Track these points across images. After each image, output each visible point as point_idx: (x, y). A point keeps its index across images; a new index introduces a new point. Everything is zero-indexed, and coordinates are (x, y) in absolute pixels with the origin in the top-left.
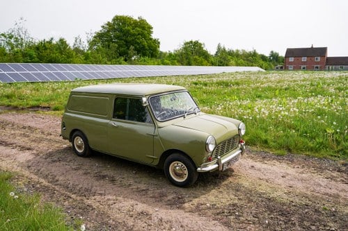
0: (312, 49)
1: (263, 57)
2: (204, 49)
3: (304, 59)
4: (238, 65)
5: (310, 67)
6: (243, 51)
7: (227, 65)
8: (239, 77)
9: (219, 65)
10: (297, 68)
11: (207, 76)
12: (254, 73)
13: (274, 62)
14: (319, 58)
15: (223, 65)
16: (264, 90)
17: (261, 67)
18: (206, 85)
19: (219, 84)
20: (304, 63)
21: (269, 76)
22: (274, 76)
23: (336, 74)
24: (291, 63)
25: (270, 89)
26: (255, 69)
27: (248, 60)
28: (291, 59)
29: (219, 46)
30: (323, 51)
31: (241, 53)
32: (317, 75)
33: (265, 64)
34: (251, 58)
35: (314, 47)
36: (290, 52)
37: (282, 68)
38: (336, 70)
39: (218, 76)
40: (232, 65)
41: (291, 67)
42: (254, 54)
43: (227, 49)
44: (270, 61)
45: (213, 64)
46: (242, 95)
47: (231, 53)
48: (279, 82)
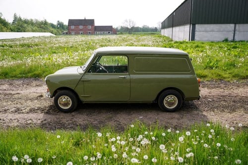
0: (85, 20)
1: (53, 26)
2: (2, 17)
3: (81, 27)
4: (33, 31)
5: (86, 33)
6: (36, 20)
7: (24, 31)
8: (36, 40)
9: (18, 32)
10: (77, 33)
11: (12, 40)
12: (48, 37)
13: (60, 29)
14: (90, 26)
15: (21, 32)
16: (57, 48)
17: (52, 33)
18: (11, 47)
19: (23, 46)
20: (81, 30)
21: (59, 39)
22: (63, 39)
23: (101, 37)
24: (73, 30)
25: (61, 47)
26: (48, 34)
27: (41, 27)
28: (73, 27)
29: (15, 15)
30: (91, 22)
31: (34, 21)
32: (90, 38)
33: (55, 30)
34: (43, 26)
35: (86, 19)
36: (71, 22)
37: (67, 33)
38: (101, 34)
39: (19, 40)
40: (28, 31)
41: (73, 33)
42: (46, 23)
43: (22, 19)
44: (58, 28)
45: (12, 30)
46: (42, 52)
47: (26, 22)
48: (66, 43)
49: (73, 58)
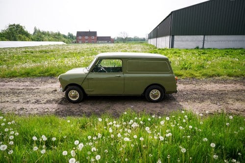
1: (65, 36)
2: (25, 30)
3: (87, 37)
4: (50, 41)
5: (90, 42)
6: (52, 32)
7: (42, 41)
8: (52, 48)
9: (37, 41)
10: (83, 42)
11: (33, 47)
12: (61, 45)
13: (70, 39)
14: (94, 37)
15: (40, 41)
16: (68, 54)
17: (64, 42)
18: (32, 53)
19: (41, 52)
20: (87, 40)
21: (69, 47)
22: (72, 47)
23: (102, 45)
24: (80, 40)
25: (71, 53)
26: (61, 43)
27: (55, 38)
28: (80, 37)
29: (35, 28)
30: (95, 33)
31: (50, 33)
32: (93, 46)
33: (66, 40)
34: (57, 37)
35: (91, 31)
36: (79, 33)
37: (75, 42)
38: (102, 43)
39: (38, 47)
40: (46, 41)
41: (80, 42)
42: (59, 34)
43: (41, 31)
44: (69, 38)
45: (33, 40)
46: (56, 56)
47: (44, 33)
48: (75, 49)
49: (80, 61)
